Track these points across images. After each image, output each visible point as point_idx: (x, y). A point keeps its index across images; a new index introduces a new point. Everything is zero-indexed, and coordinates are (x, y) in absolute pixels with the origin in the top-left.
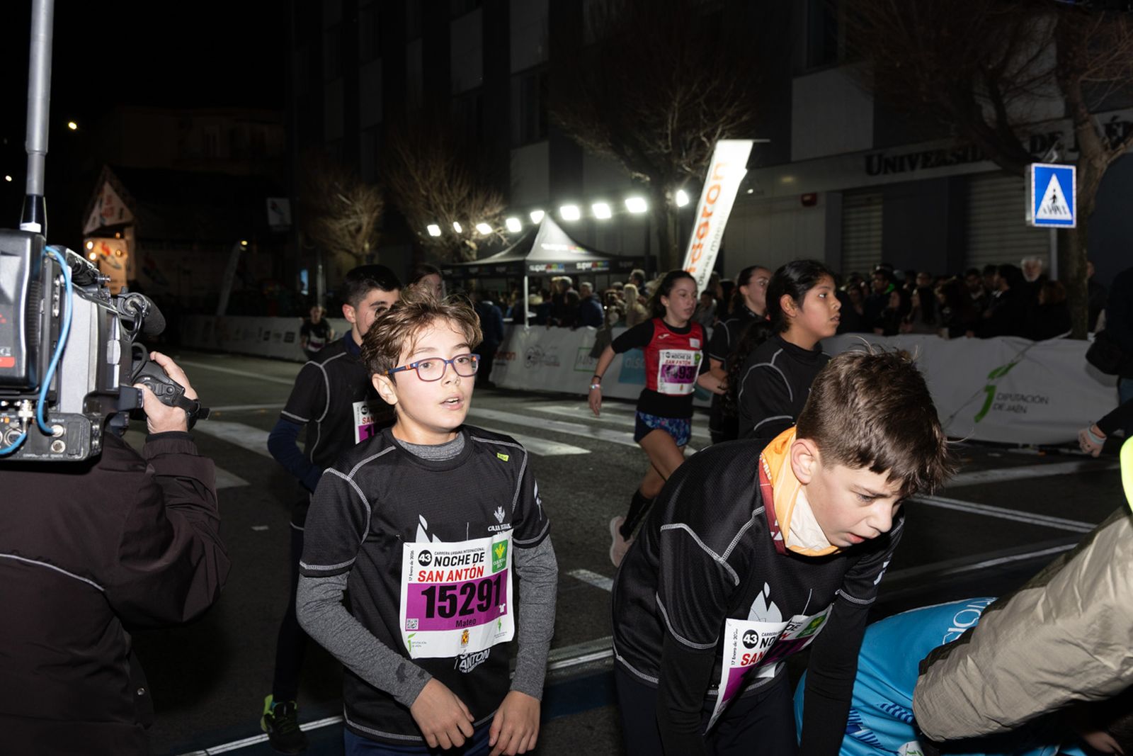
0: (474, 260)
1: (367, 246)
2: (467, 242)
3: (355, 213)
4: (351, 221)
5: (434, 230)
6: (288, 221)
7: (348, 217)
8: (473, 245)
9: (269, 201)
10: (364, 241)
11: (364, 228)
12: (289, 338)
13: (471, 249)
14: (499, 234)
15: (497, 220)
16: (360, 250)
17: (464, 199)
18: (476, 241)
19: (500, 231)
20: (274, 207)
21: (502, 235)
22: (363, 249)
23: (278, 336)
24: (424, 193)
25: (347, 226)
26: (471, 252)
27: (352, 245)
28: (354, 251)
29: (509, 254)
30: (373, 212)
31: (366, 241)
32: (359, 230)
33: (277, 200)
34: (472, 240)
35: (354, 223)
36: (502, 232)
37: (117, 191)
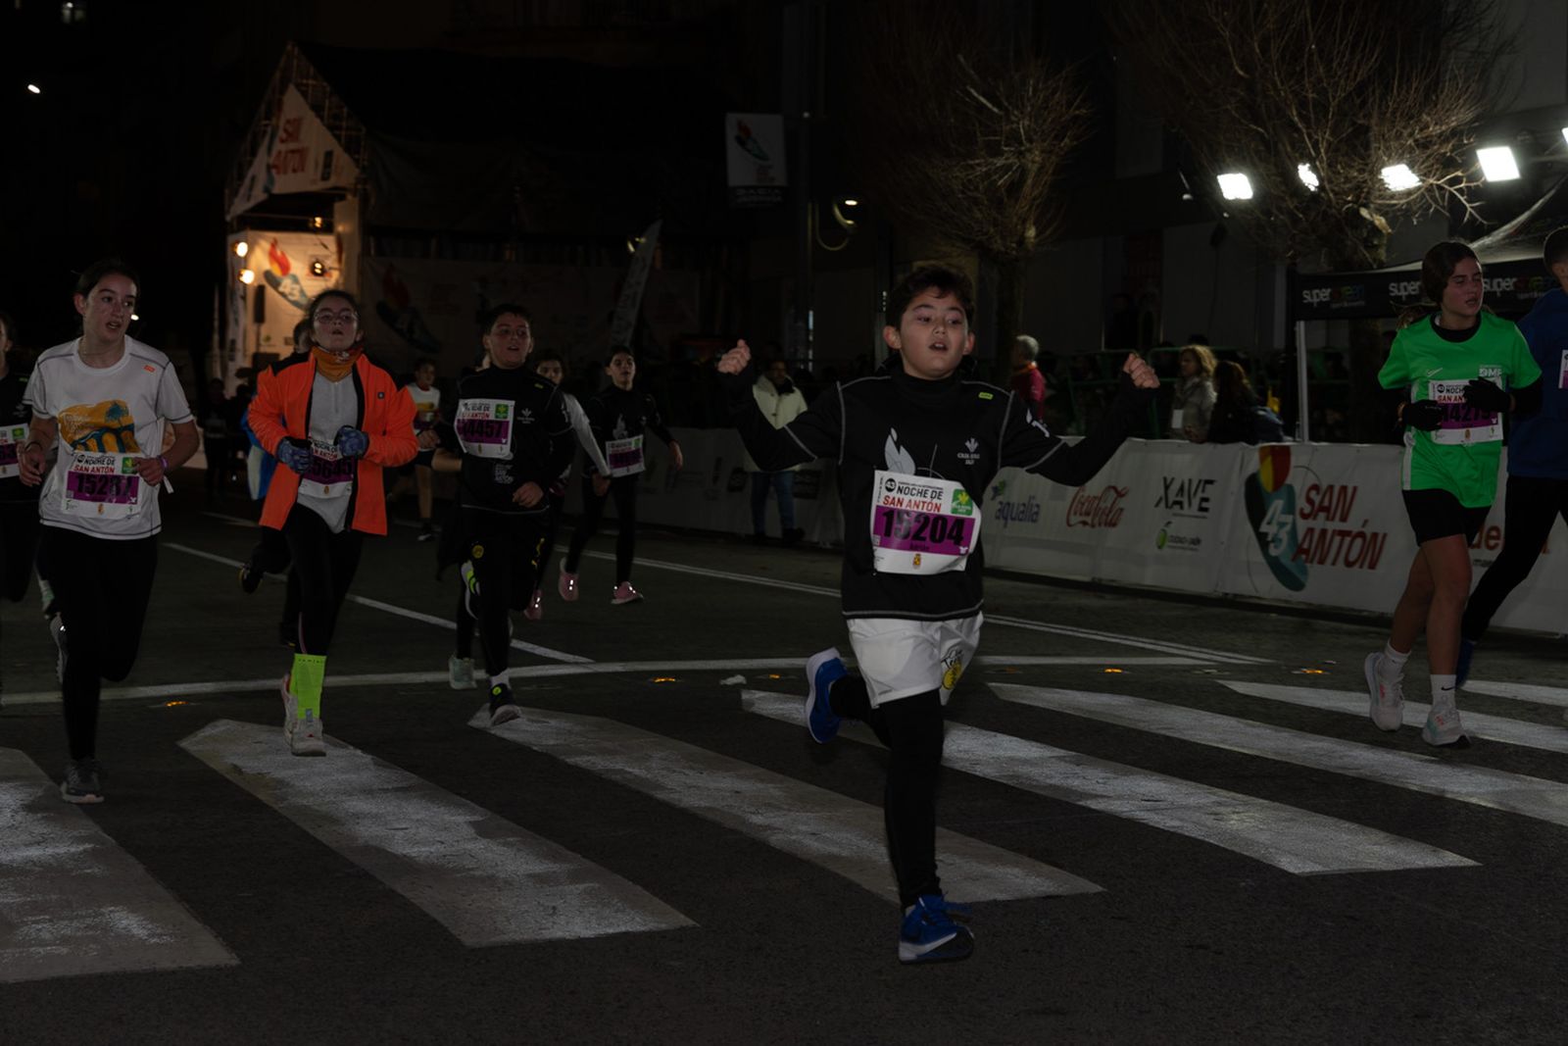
0: (1381, 265)
1: (1031, 233)
2: (1364, 212)
3: (1014, 138)
4: (1000, 162)
5: (1236, 186)
6: (779, 176)
7: (995, 151)
8: (1380, 221)
9: (732, 119)
10: (1024, 221)
11: (1029, 181)
13: (1375, 230)
14: (1452, 189)
15: (1447, 149)
16: (1014, 245)
17: (1361, 89)
18: (1382, 211)
19: (1457, 180)
20: (744, 137)
21: (1460, 191)
22: (1022, 241)
24: (1241, 73)
25: (988, 175)
26: (1376, 242)
27: (992, 230)
28: (998, 245)
29: (1511, 242)
30: (1059, 138)
31: (1032, 221)
32: (1014, 188)
33: (749, 119)
34: (1372, 206)
35: (1007, 168)
36: (1462, 185)
37: (317, 109)
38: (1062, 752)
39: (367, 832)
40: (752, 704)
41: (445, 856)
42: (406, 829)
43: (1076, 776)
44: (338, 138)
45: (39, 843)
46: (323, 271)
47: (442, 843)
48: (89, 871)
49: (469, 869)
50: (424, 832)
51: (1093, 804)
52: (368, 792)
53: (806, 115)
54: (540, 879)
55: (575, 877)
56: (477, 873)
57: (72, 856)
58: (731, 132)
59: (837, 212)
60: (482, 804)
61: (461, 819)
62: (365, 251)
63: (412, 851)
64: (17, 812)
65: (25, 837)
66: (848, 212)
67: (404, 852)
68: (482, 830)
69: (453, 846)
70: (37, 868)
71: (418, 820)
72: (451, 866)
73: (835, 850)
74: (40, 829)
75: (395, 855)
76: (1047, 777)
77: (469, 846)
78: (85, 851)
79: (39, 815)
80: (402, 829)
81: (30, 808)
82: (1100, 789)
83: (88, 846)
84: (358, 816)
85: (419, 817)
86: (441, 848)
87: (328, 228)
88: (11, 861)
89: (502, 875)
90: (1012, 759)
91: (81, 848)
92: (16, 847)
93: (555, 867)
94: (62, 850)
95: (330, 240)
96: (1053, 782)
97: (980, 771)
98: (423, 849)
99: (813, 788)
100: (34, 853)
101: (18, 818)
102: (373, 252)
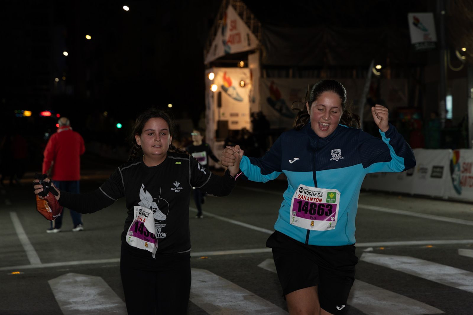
6: (433, 37)
12: (437, 173)
20: (417, 23)
23: (424, 170)
33: (419, 15)
37: (241, 15)
38: (464, 272)
39: (208, 299)
40: (364, 257)
41: (231, 305)
42: (221, 298)
43: (463, 279)
44: (249, 27)
45: (101, 304)
46: (245, 85)
47: (231, 302)
48: (115, 311)
49: (237, 309)
50: (227, 299)
51: (461, 288)
52: (213, 287)
53: (443, 13)
54: (258, 311)
55: (269, 311)
56: (239, 310)
57: (111, 308)
58: (411, 21)
59: (458, 54)
60: (250, 291)
61: (240, 295)
62: (262, 76)
63: (220, 304)
64: (95, 295)
65: (96, 303)
66: (462, 53)
67: (218, 305)
68: (246, 298)
69: (234, 303)
70: (98, 311)
71: (226, 296)
72: (232, 308)
73: (360, 302)
74: (103, 300)
75: (215, 306)
76: (453, 279)
77: (239, 303)
78: (115, 306)
79: (103, 296)
80: (220, 298)
81: (100, 294)
82: (467, 283)
83: (116, 305)
84: (207, 295)
85: (227, 294)
86: (230, 303)
87: (246, 66)
88: (91, 309)
89: (247, 311)
90: (444, 274)
91: (114, 305)
92: (93, 305)
93: (265, 308)
94: (108, 306)
95: (247, 71)
96: (452, 281)
97: (429, 278)
98: (225, 304)
99: (367, 284)
100: (99, 307)
101: (96, 297)
102: (265, 76)
